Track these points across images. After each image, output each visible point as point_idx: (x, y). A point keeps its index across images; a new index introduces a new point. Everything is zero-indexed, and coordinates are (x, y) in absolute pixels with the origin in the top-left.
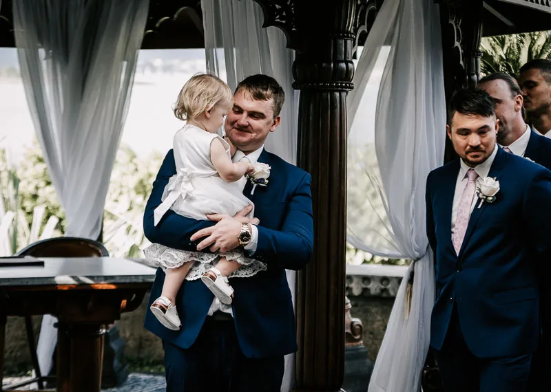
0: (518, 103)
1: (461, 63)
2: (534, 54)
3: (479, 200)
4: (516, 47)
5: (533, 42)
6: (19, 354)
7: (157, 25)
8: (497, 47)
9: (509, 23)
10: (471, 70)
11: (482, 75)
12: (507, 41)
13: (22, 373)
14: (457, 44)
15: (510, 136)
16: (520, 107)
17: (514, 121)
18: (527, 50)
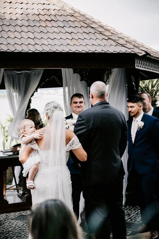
0: (150, 100)
1: (135, 89)
2: (153, 85)
3: (138, 128)
4: (148, 84)
5: (153, 82)
6: (9, 178)
7: (46, 81)
8: (142, 84)
9: (147, 77)
10: (137, 91)
11: (140, 92)
12: (145, 82)
13: (10, 183)
14: (133, 83)
15: (147, 110)
16: (150, 101)
17: (148, 105)
18: (151, 84)
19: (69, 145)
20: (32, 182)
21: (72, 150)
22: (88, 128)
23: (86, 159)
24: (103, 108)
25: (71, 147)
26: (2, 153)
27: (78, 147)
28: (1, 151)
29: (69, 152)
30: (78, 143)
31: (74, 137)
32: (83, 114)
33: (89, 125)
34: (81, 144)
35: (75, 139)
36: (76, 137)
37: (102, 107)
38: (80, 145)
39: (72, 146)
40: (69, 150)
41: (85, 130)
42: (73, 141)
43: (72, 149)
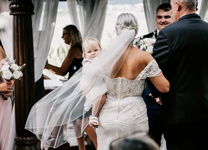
19: (145, 71)
20: (97, 118)
21: (149, 78)
22: (171, 49)
23: (168, 89)
24: (191, 23)
25: (147, 74)
26: (61, 82)
27: (157, 74)
28: (60, 80)
29: (144, 80)
30: (158, 69)
31: (152, 61)
32: (165, 30)
33: (173, 45)
34: (161, 70)
35: (153, 63)
36: (154, 61)
37: (191, 21)
38: (159, 72)
39: (149, 72)
40: (145, 78)
41: (167, 51)
42: (151, 66)
43: (148, 76)
